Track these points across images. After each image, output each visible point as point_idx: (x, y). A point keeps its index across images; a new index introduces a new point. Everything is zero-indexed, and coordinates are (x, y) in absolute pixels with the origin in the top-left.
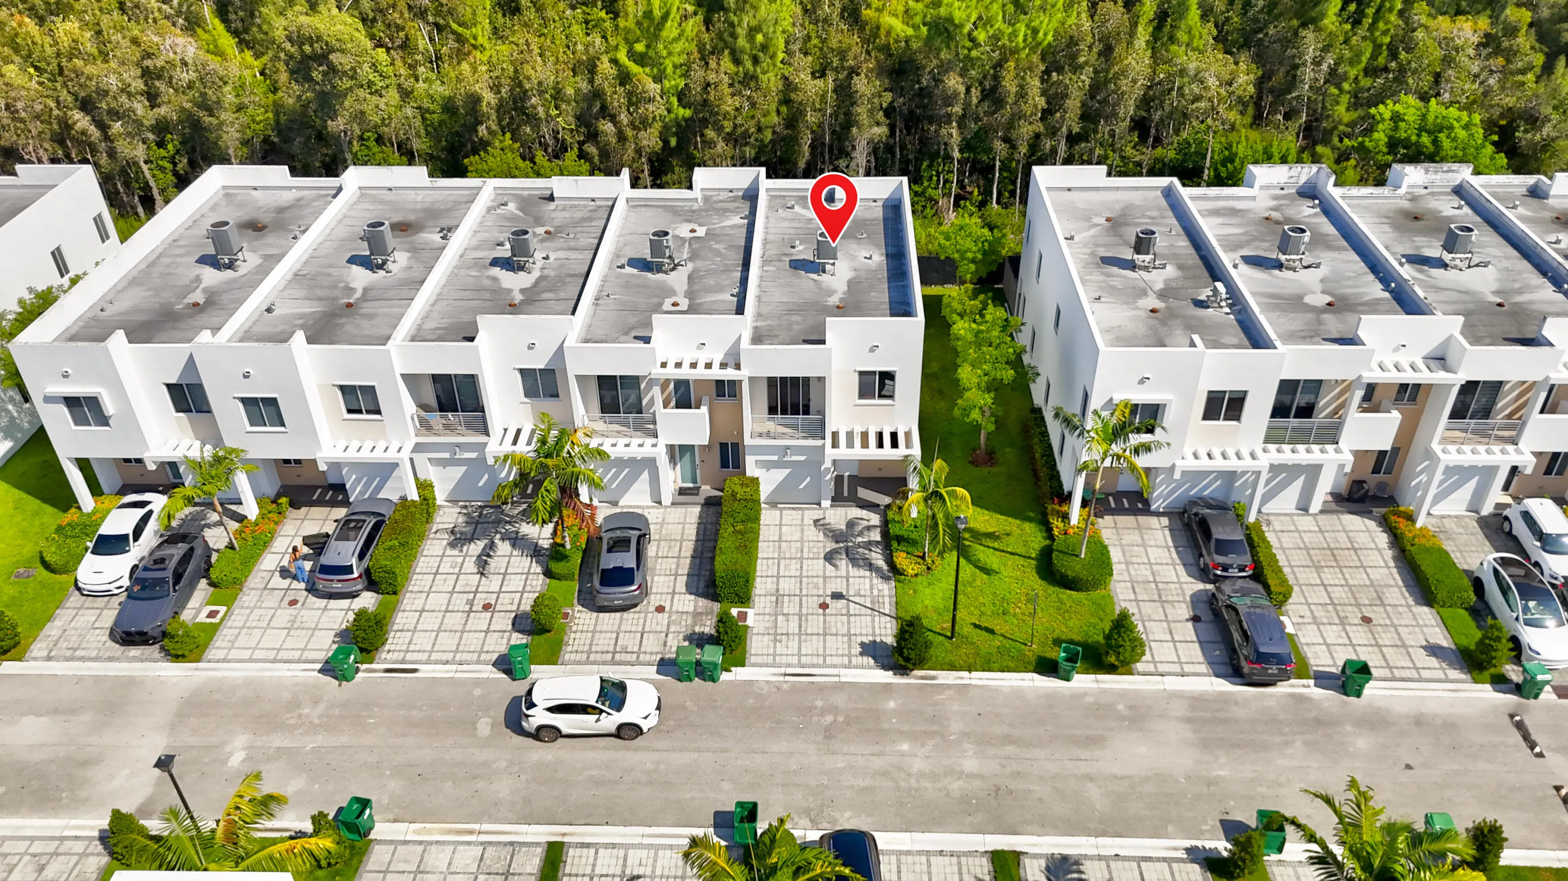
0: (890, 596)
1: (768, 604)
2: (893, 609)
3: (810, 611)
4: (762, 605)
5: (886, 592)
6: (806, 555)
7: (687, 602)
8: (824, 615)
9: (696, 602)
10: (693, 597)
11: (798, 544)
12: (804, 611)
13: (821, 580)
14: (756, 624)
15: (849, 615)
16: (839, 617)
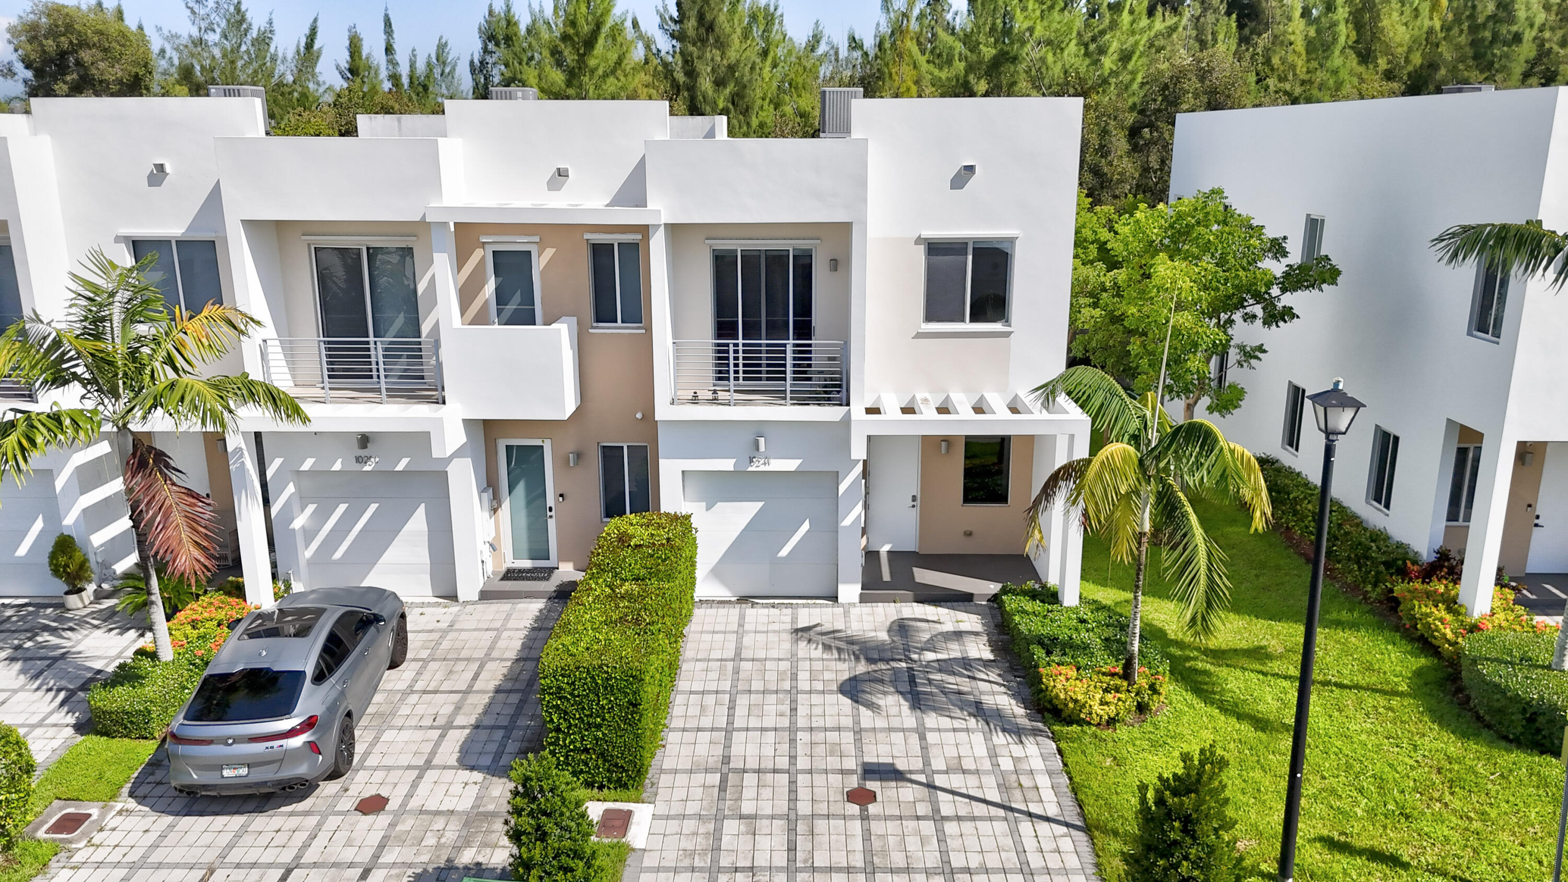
0: (1050, 773)
1: (698, 793)
2: (1069, 802)
3: (822, 809)
4: (680, 794)
5: (1037, 763)
6: (804, 685)
7: (457, 788)
8: (865, 817)
9: (484, 787)
10: (477, 776)
11: (784, 666)
12: (804, 808)
13: (848, 737)
14: (656, 843)
15: (938, 818)
16: (911, 825)
